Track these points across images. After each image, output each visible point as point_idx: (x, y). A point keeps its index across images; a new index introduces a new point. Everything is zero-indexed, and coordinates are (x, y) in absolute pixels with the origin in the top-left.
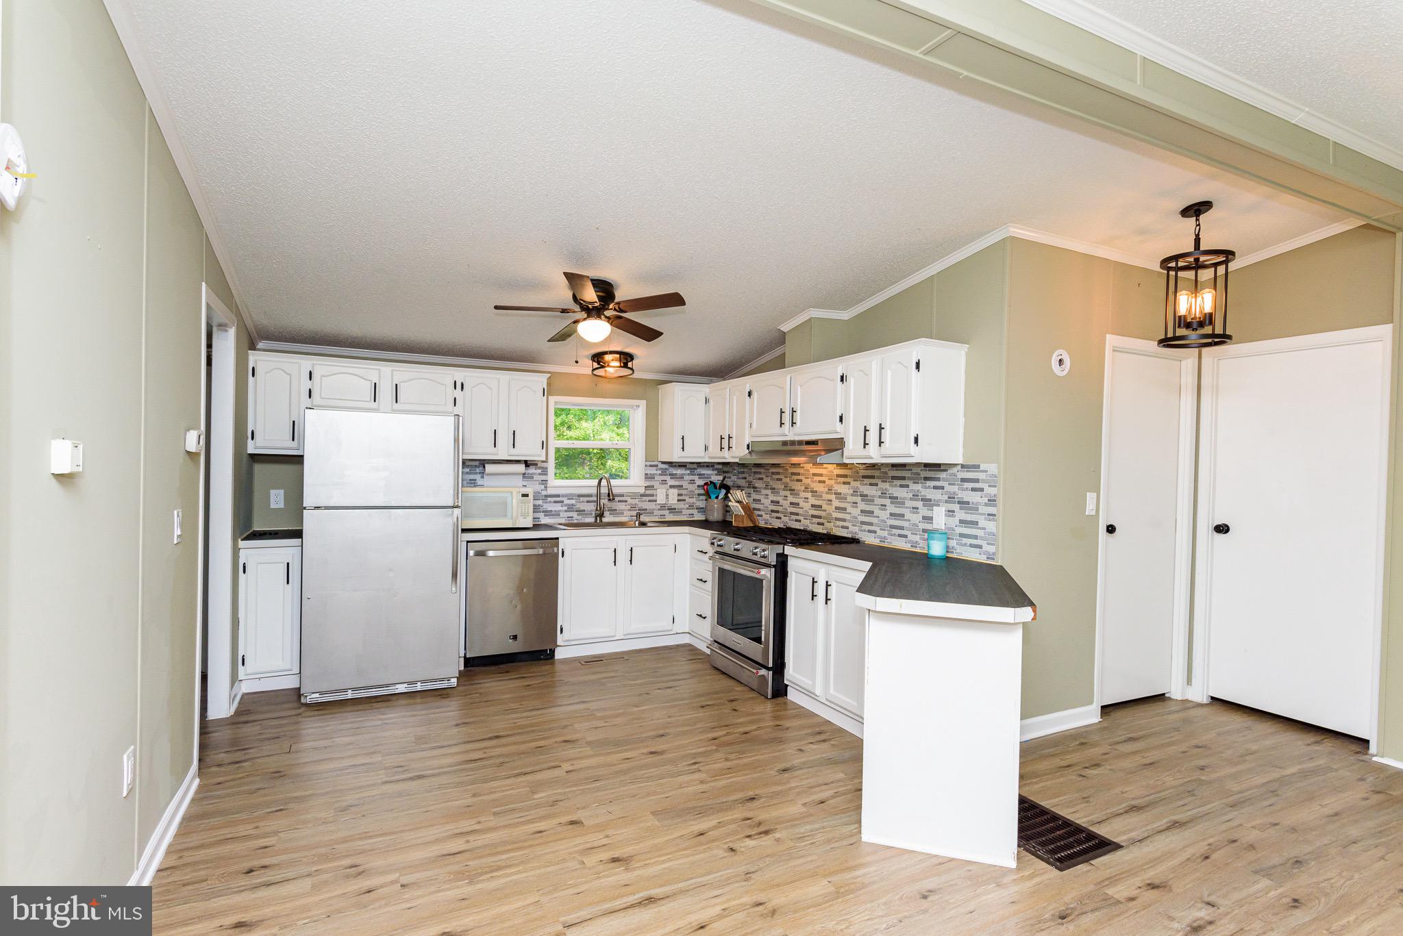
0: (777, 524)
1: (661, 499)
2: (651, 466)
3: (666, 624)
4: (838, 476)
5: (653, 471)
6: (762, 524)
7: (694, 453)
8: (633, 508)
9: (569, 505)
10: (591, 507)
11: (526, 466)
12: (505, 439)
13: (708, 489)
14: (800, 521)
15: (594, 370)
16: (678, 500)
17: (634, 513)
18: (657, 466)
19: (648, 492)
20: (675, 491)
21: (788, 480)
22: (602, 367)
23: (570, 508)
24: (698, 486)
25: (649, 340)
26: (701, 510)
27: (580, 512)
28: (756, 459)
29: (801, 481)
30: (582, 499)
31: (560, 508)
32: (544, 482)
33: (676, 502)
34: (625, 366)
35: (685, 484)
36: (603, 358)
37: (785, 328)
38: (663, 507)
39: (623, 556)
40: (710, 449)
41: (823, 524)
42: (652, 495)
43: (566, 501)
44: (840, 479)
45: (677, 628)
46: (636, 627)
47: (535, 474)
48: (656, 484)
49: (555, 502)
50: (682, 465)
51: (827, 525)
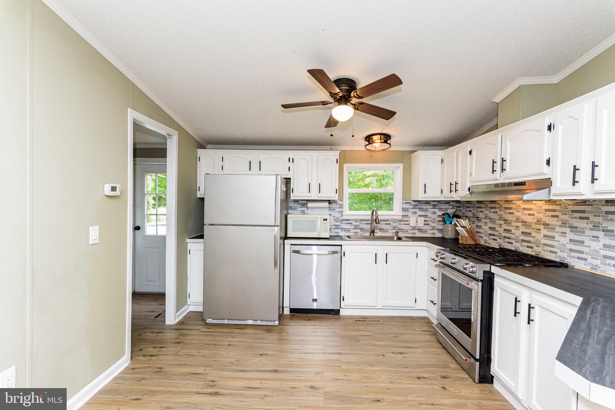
0: (495, 245)
1: (413, 223)
2: (406, 203)
3: (411, 303)
4: (546, 210)
5: (407, 206)
6: (482, 243)
7: (434, 194)
8: (394, 228)
9: (355, 225)
10: (368, 227)
11: (329, 203)
12: (315, 188)
13: (445, 218)
14: (512, 243)
15: (366, 146)
16: (424, 224)
17: (395, 231)
18: (410, 203)
19: (404, 219)
20: (423, 219)
21: (502, 213)
22: (370, 144)
23: (356, 227)
24: (439, 216)
25: (387, 119)
26: (441, 231)
27: (362, 229)
28: (474, 198)
29: (513, 213)
30: (363, 222)
31: (350, 227)
32: (341, 212)
33: (423, 225)
34: (386, 142)
35: (429, 215)
36: (372, 139)
37: (497, 100)
38: (414, 228)
39: (381, 258)
40: (445, 192)
41: (532, 248)
42: (407, 221)
43: (354, 223)
44: (548, 213)
45: (418, 306)
46: (390, 302)
47: (336, 208)
48: (409, 214)
49: (347, 223)
50: (427, 203)
51: (535, 248)
